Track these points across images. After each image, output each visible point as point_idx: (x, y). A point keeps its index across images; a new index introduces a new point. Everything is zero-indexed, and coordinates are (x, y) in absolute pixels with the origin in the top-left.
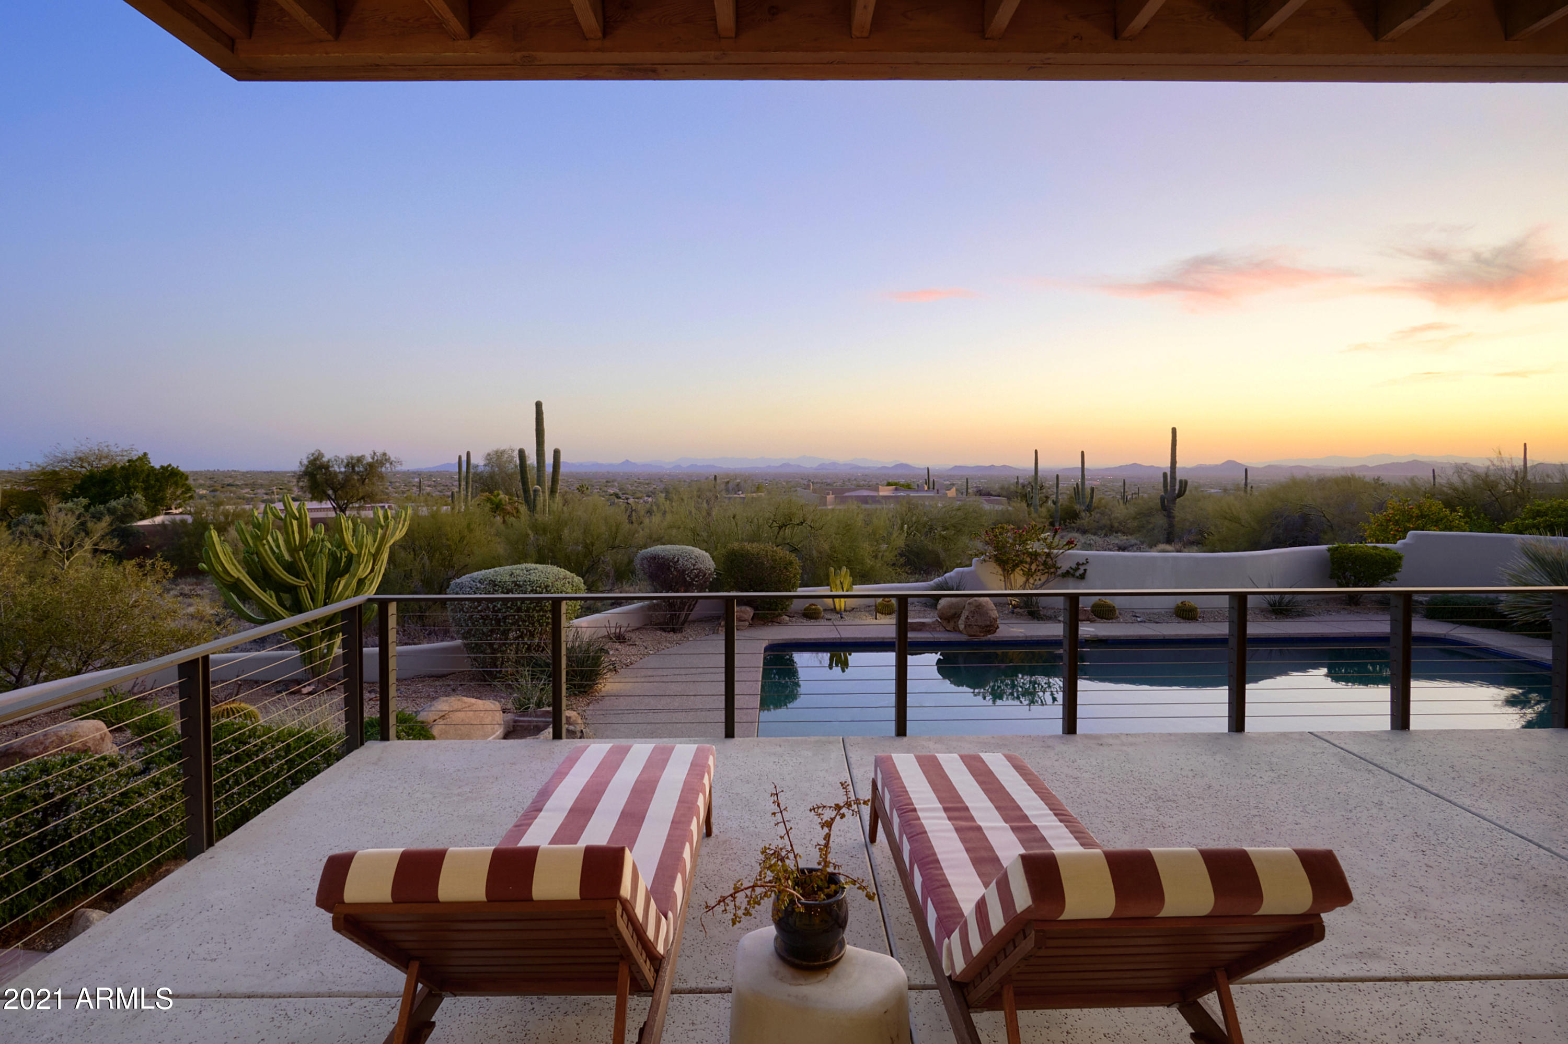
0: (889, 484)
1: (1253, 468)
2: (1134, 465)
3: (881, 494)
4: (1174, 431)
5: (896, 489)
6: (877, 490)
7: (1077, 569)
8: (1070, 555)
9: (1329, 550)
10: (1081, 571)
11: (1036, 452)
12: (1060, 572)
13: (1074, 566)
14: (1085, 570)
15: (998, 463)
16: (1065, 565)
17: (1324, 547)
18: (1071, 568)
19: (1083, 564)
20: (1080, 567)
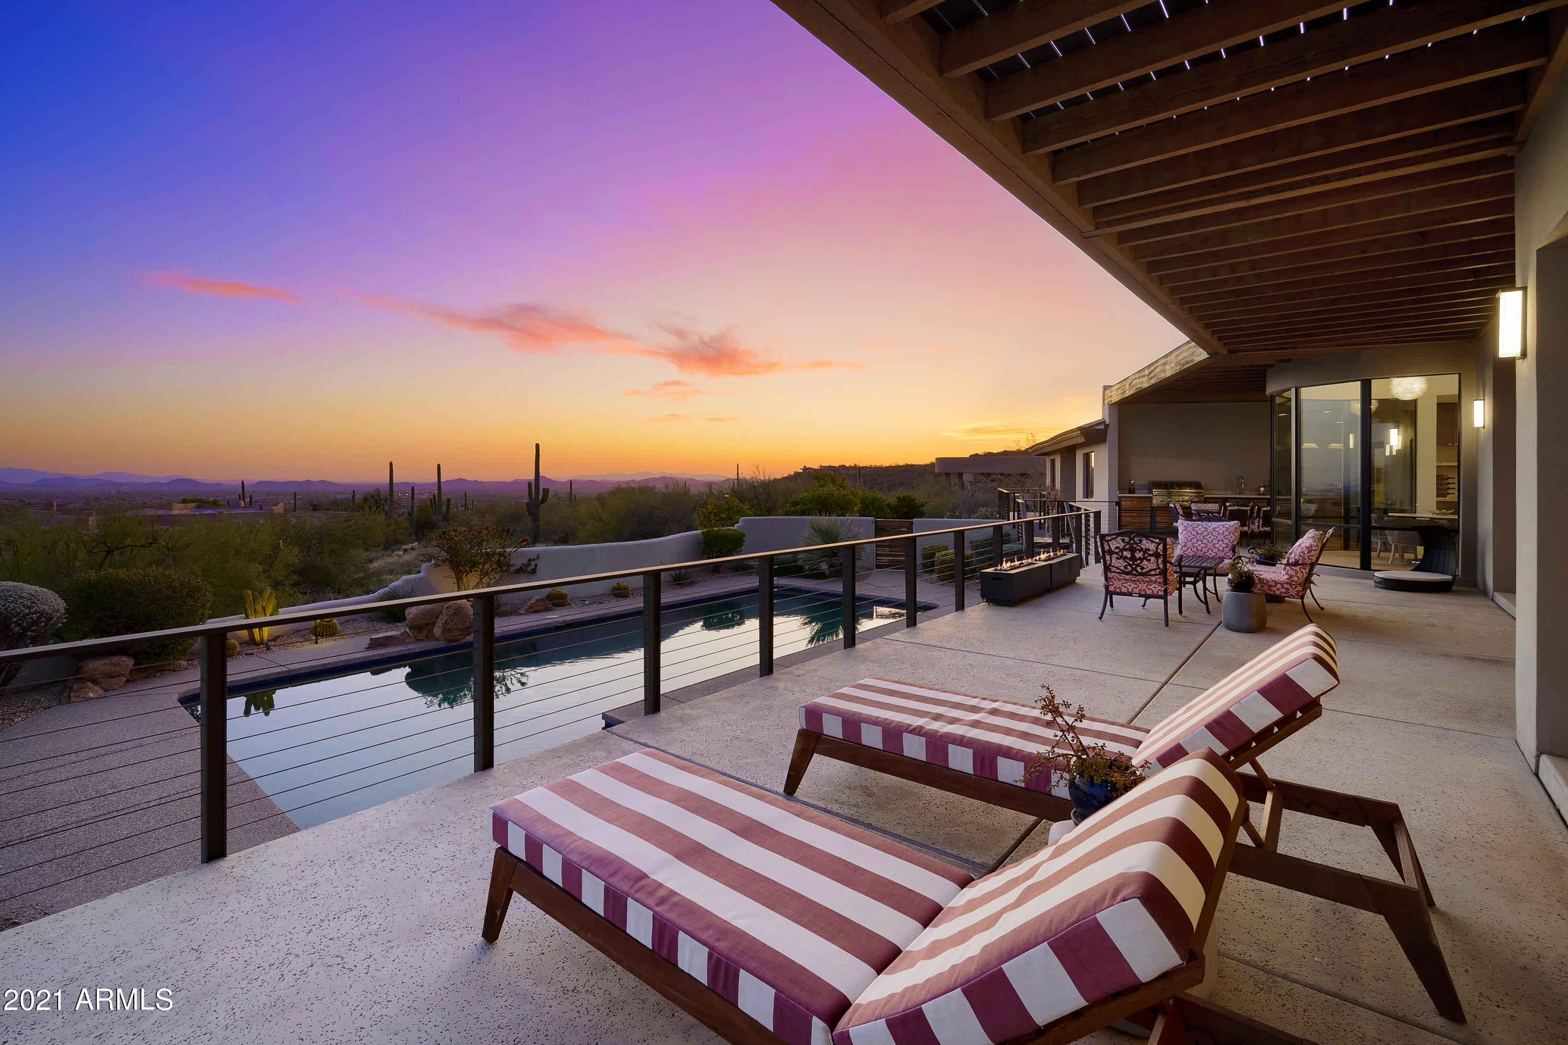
0: (184, 501)
1: (577, 482)
2: (460, 480)
3: (175, 512)
4: (537, 446)
5: (198, 507)
6: (168, 506)
7: (529, 564)
8: (522, 552)
9: (703, 533)
10: (532, 567)
11: (391, 464)
12: (512, 569)
13: (525, 562)
14: (536, 565)
15: (314, 478)
16: (517, 562)
17: (700, 531)
18: (523, 564)
19: (534, 559)
20: (531, 563)
